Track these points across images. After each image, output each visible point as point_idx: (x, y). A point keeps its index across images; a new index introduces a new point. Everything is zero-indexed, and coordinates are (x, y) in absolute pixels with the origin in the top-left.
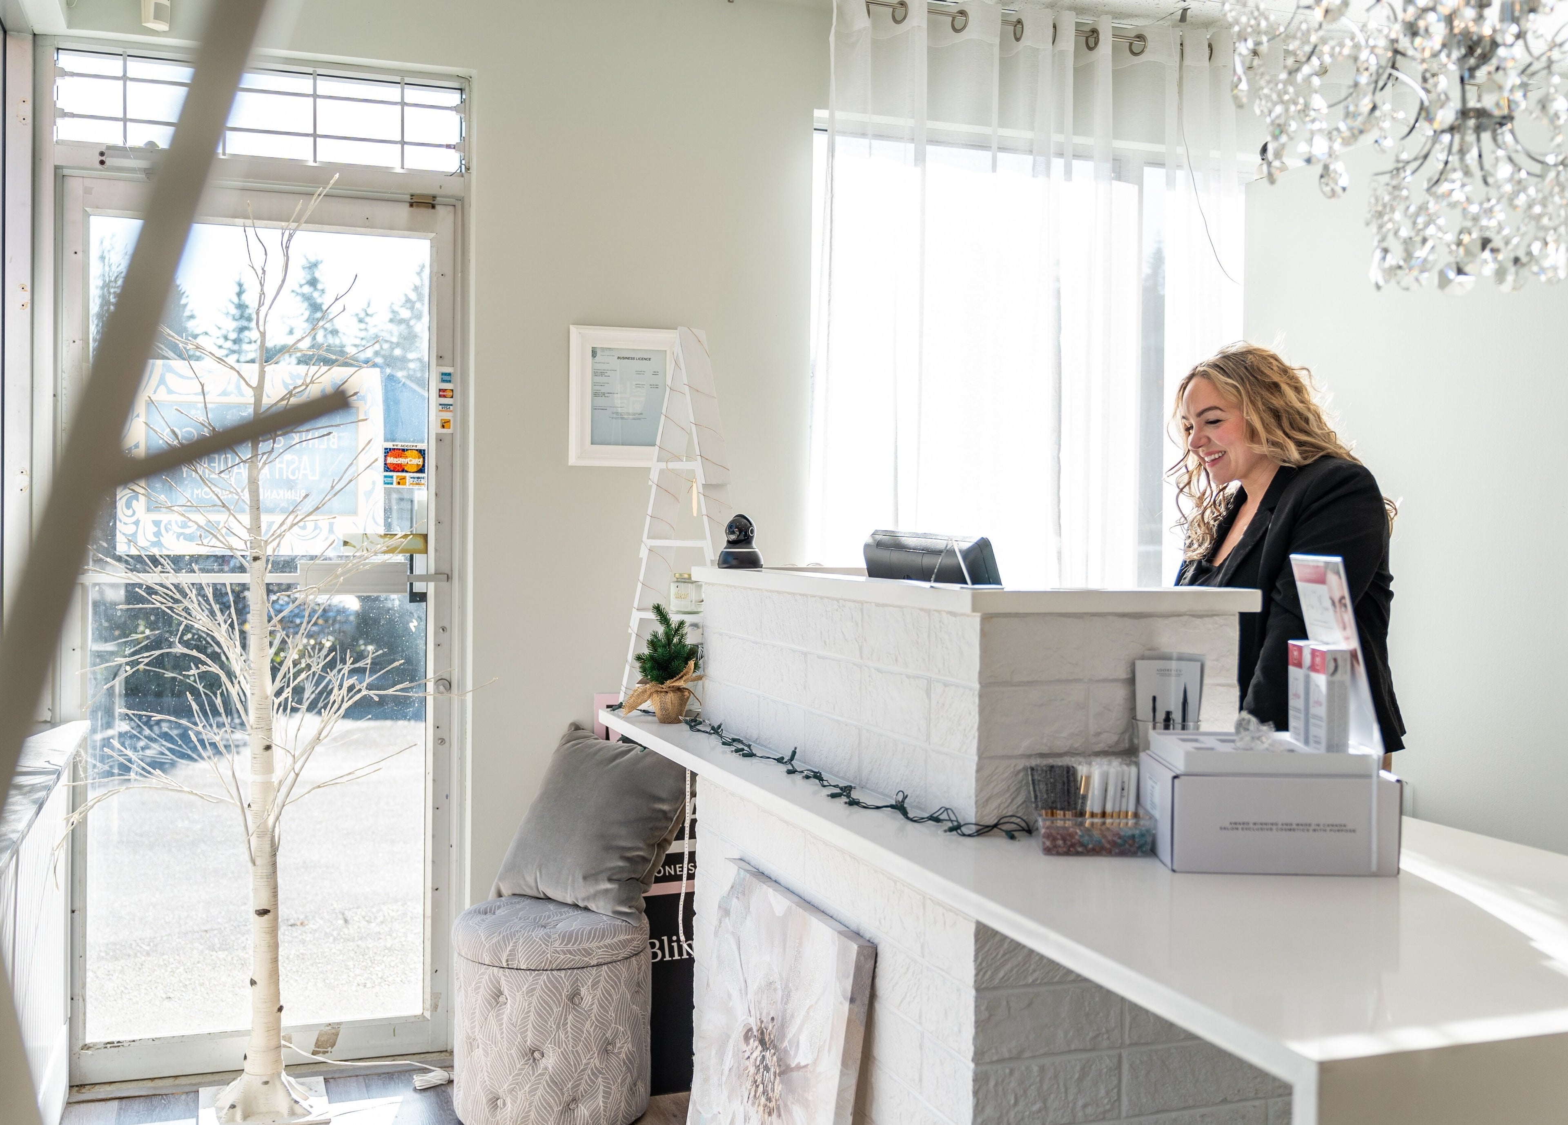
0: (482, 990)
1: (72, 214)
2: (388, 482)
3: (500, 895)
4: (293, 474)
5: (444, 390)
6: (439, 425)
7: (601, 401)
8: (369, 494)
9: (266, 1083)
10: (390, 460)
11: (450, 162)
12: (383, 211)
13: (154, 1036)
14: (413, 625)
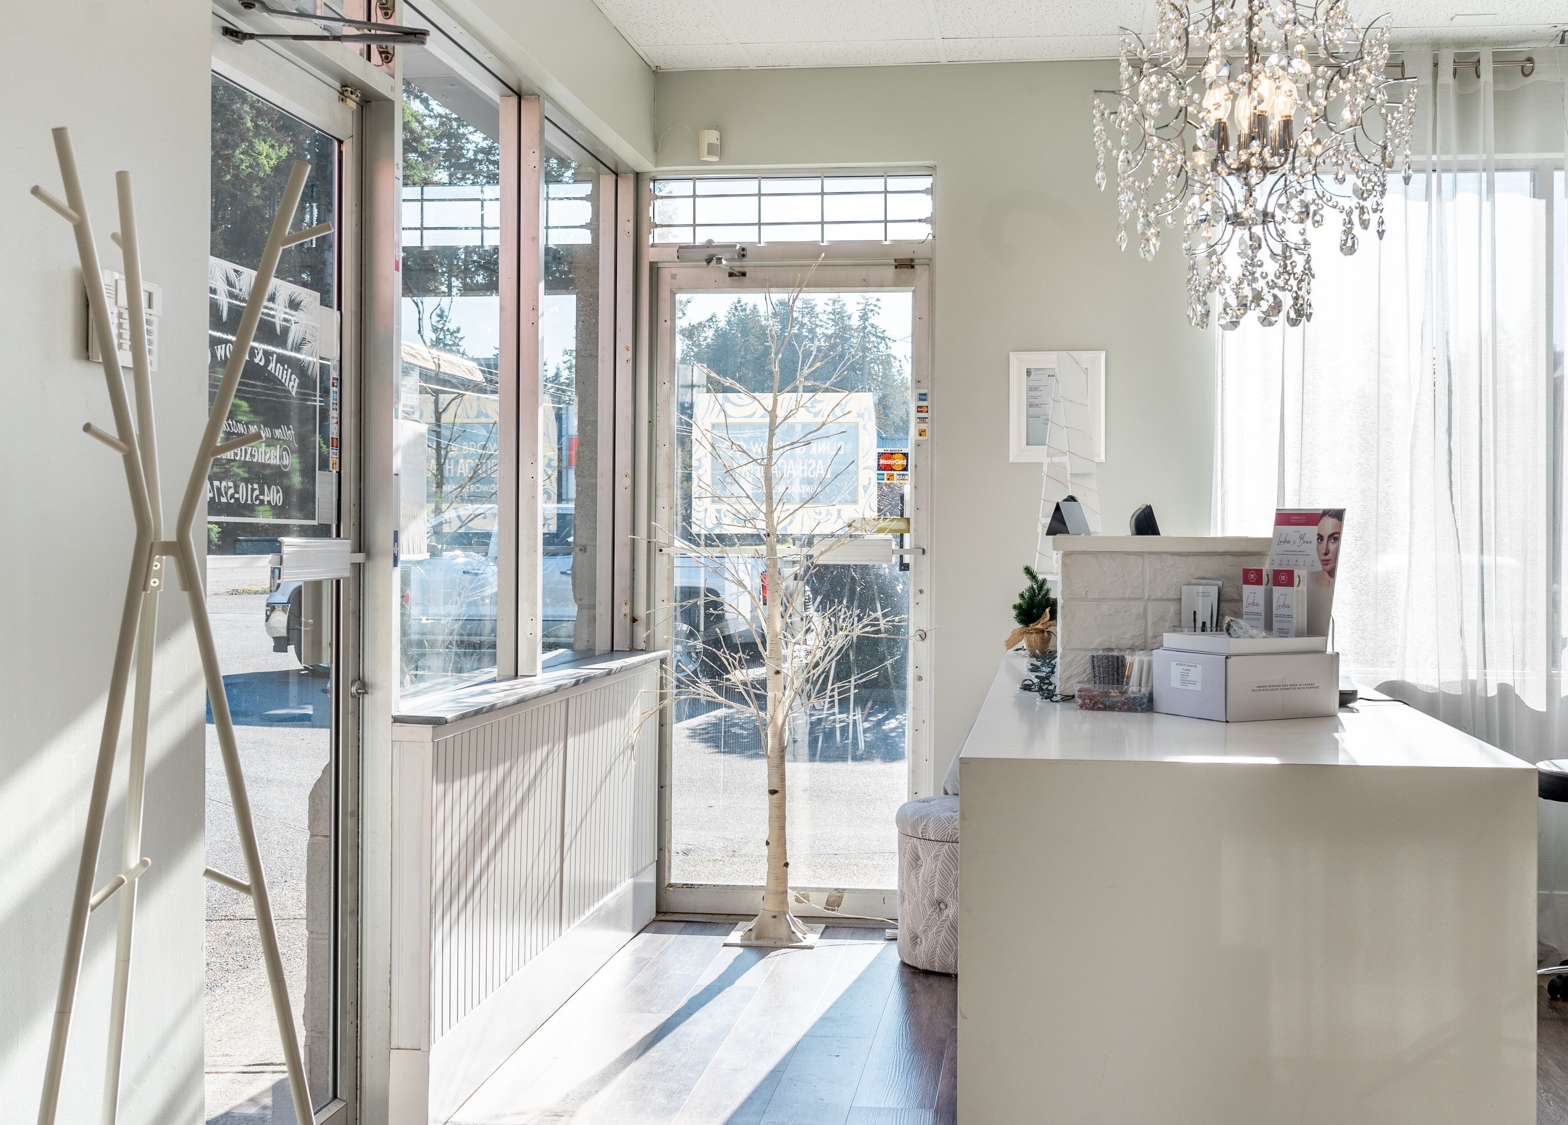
0: (907, 855)
1: (664, 294)
2: (880, 478)
3: (946, 793)
4: (812, 474)
5: (921, 407)
6: (918, 434)
7: (1034, 411)
8: (866, 489)
9: (774, 917)
10: (882, 462)
11: (922, 232)
12: (875, 274)
13: (715, 883)
14: (899, 588)
